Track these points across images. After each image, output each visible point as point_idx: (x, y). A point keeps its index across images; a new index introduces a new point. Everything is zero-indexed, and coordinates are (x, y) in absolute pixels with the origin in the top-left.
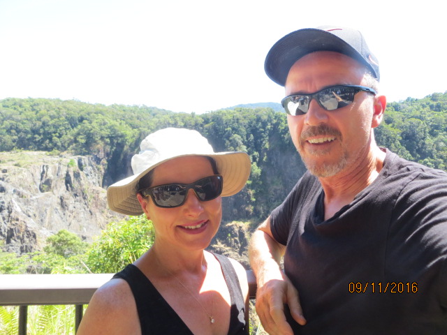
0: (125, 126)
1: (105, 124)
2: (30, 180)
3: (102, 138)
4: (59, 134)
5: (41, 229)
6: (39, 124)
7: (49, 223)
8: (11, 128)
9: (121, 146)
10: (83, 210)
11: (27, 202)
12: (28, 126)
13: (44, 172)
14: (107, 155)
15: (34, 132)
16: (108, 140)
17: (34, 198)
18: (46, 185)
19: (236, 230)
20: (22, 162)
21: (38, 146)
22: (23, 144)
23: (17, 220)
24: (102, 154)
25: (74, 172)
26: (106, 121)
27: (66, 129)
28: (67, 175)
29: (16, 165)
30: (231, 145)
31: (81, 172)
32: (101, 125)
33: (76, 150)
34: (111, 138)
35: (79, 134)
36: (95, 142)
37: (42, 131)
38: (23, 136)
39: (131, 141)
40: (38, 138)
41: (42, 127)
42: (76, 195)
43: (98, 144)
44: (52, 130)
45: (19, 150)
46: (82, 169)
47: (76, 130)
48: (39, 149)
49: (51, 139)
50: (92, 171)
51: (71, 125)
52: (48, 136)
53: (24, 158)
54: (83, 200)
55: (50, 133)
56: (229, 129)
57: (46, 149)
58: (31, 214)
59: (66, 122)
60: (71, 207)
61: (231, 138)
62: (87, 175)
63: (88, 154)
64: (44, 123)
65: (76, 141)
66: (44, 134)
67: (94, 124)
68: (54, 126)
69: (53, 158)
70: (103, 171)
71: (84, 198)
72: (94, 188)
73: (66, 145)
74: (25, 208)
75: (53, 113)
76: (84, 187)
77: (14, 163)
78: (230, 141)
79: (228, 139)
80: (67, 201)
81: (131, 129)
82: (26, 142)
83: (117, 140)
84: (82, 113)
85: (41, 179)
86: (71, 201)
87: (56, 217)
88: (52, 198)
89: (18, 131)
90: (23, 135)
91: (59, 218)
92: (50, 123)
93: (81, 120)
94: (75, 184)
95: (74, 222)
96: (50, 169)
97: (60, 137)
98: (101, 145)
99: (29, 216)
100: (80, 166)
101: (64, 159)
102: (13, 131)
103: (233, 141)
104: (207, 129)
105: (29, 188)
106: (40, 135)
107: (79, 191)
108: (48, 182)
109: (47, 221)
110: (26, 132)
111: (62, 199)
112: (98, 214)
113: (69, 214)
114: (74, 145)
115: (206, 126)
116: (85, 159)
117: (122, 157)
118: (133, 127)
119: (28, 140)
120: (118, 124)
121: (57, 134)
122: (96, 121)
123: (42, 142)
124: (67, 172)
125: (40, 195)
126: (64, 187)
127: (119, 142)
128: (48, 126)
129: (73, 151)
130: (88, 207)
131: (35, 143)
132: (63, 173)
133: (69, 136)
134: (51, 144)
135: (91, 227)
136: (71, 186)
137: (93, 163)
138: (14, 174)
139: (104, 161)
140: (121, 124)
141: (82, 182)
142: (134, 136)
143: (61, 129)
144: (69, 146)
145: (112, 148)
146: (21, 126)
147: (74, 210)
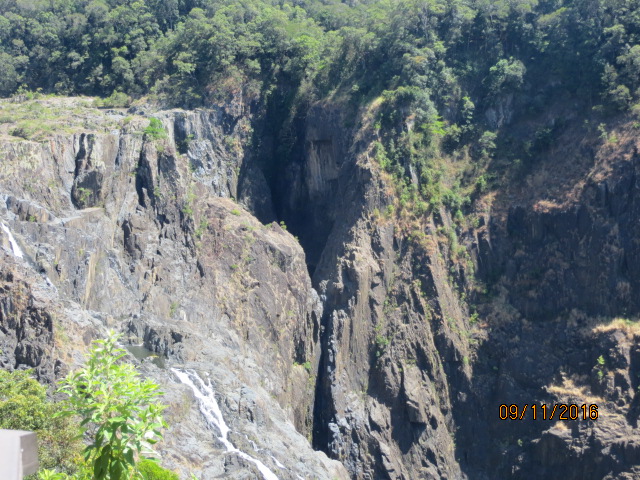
0: (305, 23)
1: (247, 18)
2: (48, 173)
3: (240, 58)
4: (129, 47)
5: (67, 305)
6: (80, 20)
7: (94, 291)
8: (14, 35)
9: (290, 80)
10: (182, 261)
11: (39, 234)
12: (53, 28)
13: (82, 152)
14: (254, 106)
15: (69, 42)
16: (255, 64)
17: (57, 221)
18: (88, 188)
19: (624, 345)
20: (32, 125)
21: (77, 81)
22: (42, 78)
23: (10, 278)
24: (238, 106)
25: (159, 154)
26: (252, 8)
27: (147, 34)
28: (142, 162)
29: (15, 134)
30: (619, 81)
31: (176, 154)
32: (237, 20)
33: (171, 92)
34: (263, 57)
35: (178, 48)
36: (222, 69)
37: (86, 41)
38: (41, 54)
39: (318, 66)
40: (77, 59)
41: (87, 30)
42: (163, 219)
43: (228, 75)
44: (113, 36)
45: (30, 94)
46: (183, 148)
47: (171, 37)
48: (78, 91)
49: (108, 63)
50: (212, 153)
51: (160, 22)
52: (101, 54)
53: (36, 116)
54: (180, 233)
55: (105, 47)
56: (617, 28)
57: (98, 90)
58: (46, 265)
59: (149, 15)
60: (149, 252)
61: (621, 59)
62: (196, 165)
63: (202, 103)
64: (91, 19)
65: (170, 68)
66: (92, 47)
67: (219, 18)
68: (118, 26)
69: (111, 117)
70: (241, 154)
71: (185, 229)
72: (211, 201)
73: (146, 79)
74: (33, 248)
76: (185, 197)
77: (13, 128)
78: (619, 67)
79: (613, 62)
80: (138, 234)
81: (320, 30)
82: (49, 70)
83: (282, 64)
85: (77, 173)
86: (149, 235)
87: (110, 275)
88: (103, 224)
89: (30, 42)
90: (41, 52)
91: (119, 280)
92: (108, 17)
93: (187, 6)
94: (162, 189)
95: (155, 292)
96: (97, 146)
97: (129, 57)
98: (235, 78)
99: (42, 271)
100: (180, 135)
101: (135, 119)
102: (19, 42)
103: (628, 69)
104: (545, 29)
105: (44, 196)
106: (81, 51)
107: (171, 208)
108: (92, 181)
109: (87, 284)
110: (49, 45)
111: (126, 227)
112: (217, 273)
113: (144, 269)
114: (167, 78)
115: (544, 19)
116: (194, 119)
117: (293, 112)
118: (328, 24)
119: (53, 64)
120: (283, 16)
121: (125, 49)
122: (224, 9)
123: (88, 71)
124: (142, 155)
125: (74, 215)
126: (132, 196)
127: (286, 68)
128: (102, 25)
129: (163, 95)
130: (193, 255)
131: (70, 72)
132: (132, 156)
133: (153, 53)
134: (107, 77)
135: (199, 309)
136: (150, 194)
137: (216, 131)
138: (11, 157)
139: (245, 125)
140: (294, 15)
141: (181, 182)
142: (327, 53)
143: (134, 32)
144: (152, 83)
145: (265, 87)
146: (38, 29)
147: (157, 258)
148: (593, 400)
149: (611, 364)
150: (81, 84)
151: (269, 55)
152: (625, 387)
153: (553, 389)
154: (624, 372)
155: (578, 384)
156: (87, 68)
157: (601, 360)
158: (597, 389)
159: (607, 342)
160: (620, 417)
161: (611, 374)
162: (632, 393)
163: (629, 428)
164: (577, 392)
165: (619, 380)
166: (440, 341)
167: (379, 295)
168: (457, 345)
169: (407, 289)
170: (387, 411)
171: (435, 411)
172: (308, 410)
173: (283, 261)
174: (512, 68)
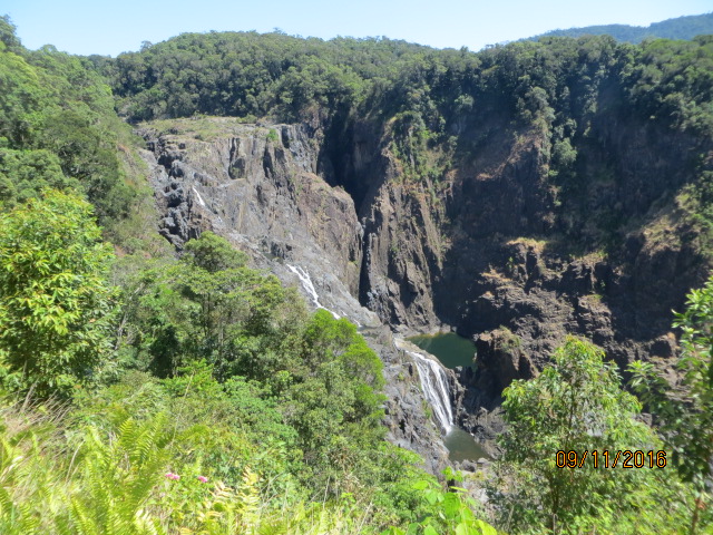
0: (351, 75)
1: (320, 72)
2: (215, 159)
3: (317, 96)
4: (255, 89)
5: (231, 232)
6: (227, 73)
7: (243, 224)
8: (190, 82)
9: (345, 107)
10: (289, 207)
11: (213, 193)
12: (212, 78)
13: (233, 148)
14: (324, 122)
15: (221, 86)
16: (325, 99)
17: (222, 186)
18: (238, 168)
19: (524, 252)
20: (205, 133)
21: (227, 108)
22: (207, 106)
23: (200, 217)
24: (316, 122)
25: (275, 149)
26: (323, 67)
27: (264, 81)
28: (266, 153)
29: (196, 138)
30: (526, 107)
31: (284, 149)
32: (314, 73)
33: (279, 114)
34: (330, 95)
35: (282, 89)
36: (307, 101)
37: (231, 85)
38: (206, 93)
39: (360, 99)
40: (226, 96)
41: (231, 79)
42: (278, 185)
43: (310, 105)
44: (245, 83)
45: (201, 115)
46: (287, 146)
47: (278, 83)
48: (228, 114)
49: (243, 98)
50: (303, 149)
51: (272, 75)
52: (239, 93)
53: (206, 128)
54: (288, 192)
55: (242, 89)
56: (526, 77)
57: (238, 113)
58: (218, 210)
59: (265, 71)
60: (272, 202)
61: (527, 95)
62: (295, 154)
63: (296, 121)
64: (233, 73)
65: (278, 101)
66: (234, 89)
67: (305, 72)
68: (248, 76)
69: (247, 128)
70: (318, 149)
71: (290, 190)
72: (304, 174)
73: (265, 107)
74: (210, 201)
75: (245, 55)
76: (289, 172)
77: (194, 134)
78: (526, 99)
79: (523, 97)
80: (265, 192)
81: (360, 79)
82: (211, 102)
83: (340, 98)
84: (288, 55)
85: (231, 159)
86: (271, 193)
87: (252, 215)
88: (246, 187)
89: (200, 86)
90: (206, 91)
91: (256, 217)
92: (242, 72)
93: (286, 65)
94: (277, 168)
95: (275, 224)
96: (242, 144)
97: (255, 94)
98: (314, 107)
99: (216, 213)
100: (285, 138)
101: (261, 129)
102: (193, 86)
103: (531, 100)
104: (485, 78)
105: (214, 172)
106: (228, 91)
107: (282, 178)
108: (240, 164)
109: (239, 220)
110: (210, 88)
111: (259, 189)
112: (309, 214)
113: (269, 212)
114: (276, 106)
115: (485, 72)
116: (292, 129)
117: (346, 126)
118: (365, 76)
119: (213, 99)
120: (340, 71)
121: (252, 90)
122: (307, 67)
123: (233, 103)
124: (266, 149)
125: (230, 183)
126: (261, 172)
127: (342, 101)
128: (239, 76)
129: (275, 116)
130: (295, 204)
131: (223, 103)
132: (261, 150)
133: (269, 92)
134: (243, 106)
135: (299, 233)
136: (271, 171)
137: (304, 136)
138: (195, 151)
139: (320, 133)
140: (345, 71)
141: (287, 165)
142: (365, 92)
143: (257, 81)
144: (268, 110)
145: (330, 112)
146: (203, 79)
147: (276, 206)
148: (506, 280)
149: (517, 261)
150: (229, 110)
151: (332, 93)
152: (523, 273)
153: (485, 274)
154: (523, 266)
155: (498, 272)
156: (232, 101)
157: (511, 259)
158: (508, 274)
159: (515, 249)
160: (520, 289)
161: (516, 267)
162: (527, 277)
163: (525, 295)
164: (498, 276)
165: (521, 270)
166: (426, 249)
167: (394, 225)
168: (435, 251)
169: (408, 222)
170: (398, 286)
171: (423, 286)
172: (356, 286)
173: (343, 207)
174: (467, 100)
